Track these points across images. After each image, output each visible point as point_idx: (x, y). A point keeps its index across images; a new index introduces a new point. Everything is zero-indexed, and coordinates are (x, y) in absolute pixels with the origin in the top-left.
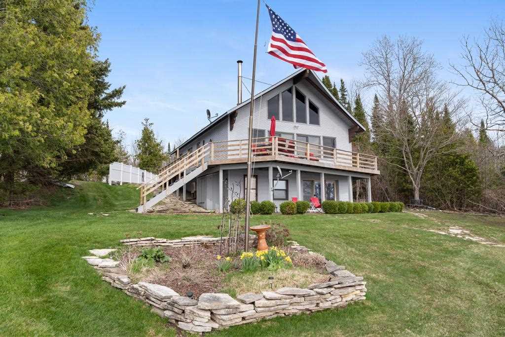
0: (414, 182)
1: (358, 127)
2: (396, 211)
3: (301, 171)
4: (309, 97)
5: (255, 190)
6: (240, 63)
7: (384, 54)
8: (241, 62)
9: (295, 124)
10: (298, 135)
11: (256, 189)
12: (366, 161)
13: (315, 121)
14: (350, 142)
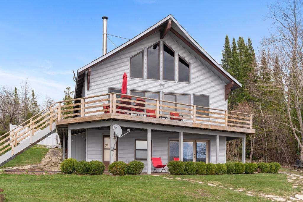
0: (299, 141)
1: (233, 83)
2: (268, 172)
3: (152, 130)
4: (179, 52)
5: (115, 151)
6: (105, 20)
7: (293, 4)
8: (106, 18)
9: (161, 81)
10: (165, 94)
11: (117, 149)
12: (243, 119)
13: (185, 78)
14: (226, 100)
